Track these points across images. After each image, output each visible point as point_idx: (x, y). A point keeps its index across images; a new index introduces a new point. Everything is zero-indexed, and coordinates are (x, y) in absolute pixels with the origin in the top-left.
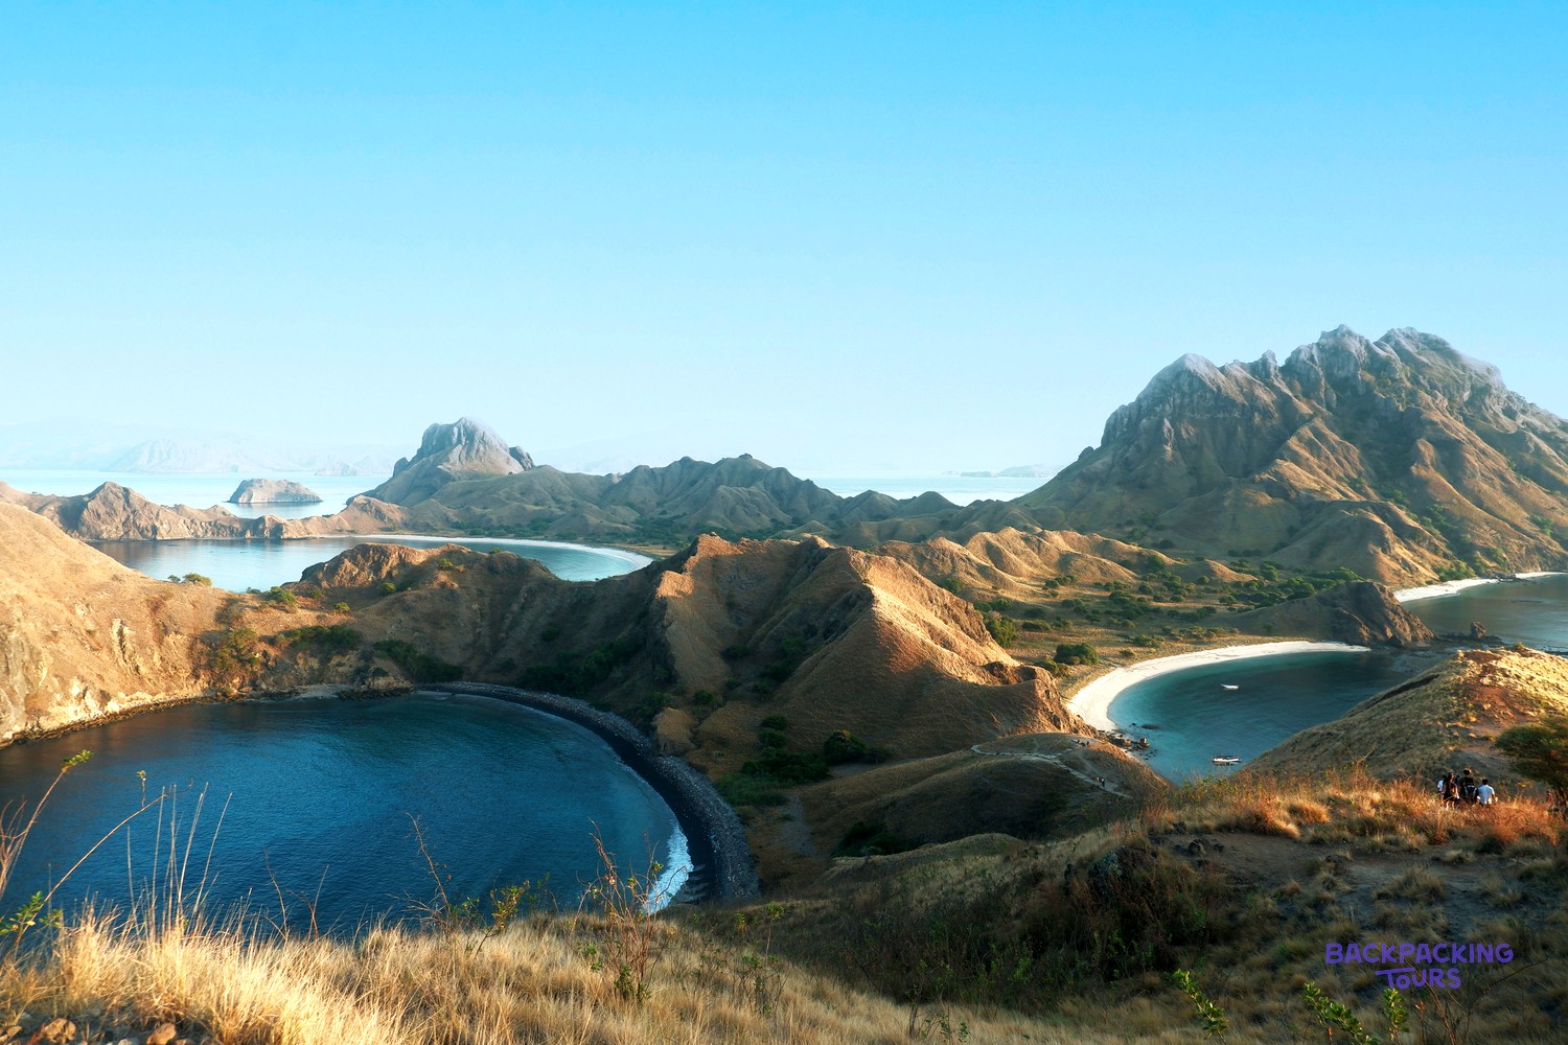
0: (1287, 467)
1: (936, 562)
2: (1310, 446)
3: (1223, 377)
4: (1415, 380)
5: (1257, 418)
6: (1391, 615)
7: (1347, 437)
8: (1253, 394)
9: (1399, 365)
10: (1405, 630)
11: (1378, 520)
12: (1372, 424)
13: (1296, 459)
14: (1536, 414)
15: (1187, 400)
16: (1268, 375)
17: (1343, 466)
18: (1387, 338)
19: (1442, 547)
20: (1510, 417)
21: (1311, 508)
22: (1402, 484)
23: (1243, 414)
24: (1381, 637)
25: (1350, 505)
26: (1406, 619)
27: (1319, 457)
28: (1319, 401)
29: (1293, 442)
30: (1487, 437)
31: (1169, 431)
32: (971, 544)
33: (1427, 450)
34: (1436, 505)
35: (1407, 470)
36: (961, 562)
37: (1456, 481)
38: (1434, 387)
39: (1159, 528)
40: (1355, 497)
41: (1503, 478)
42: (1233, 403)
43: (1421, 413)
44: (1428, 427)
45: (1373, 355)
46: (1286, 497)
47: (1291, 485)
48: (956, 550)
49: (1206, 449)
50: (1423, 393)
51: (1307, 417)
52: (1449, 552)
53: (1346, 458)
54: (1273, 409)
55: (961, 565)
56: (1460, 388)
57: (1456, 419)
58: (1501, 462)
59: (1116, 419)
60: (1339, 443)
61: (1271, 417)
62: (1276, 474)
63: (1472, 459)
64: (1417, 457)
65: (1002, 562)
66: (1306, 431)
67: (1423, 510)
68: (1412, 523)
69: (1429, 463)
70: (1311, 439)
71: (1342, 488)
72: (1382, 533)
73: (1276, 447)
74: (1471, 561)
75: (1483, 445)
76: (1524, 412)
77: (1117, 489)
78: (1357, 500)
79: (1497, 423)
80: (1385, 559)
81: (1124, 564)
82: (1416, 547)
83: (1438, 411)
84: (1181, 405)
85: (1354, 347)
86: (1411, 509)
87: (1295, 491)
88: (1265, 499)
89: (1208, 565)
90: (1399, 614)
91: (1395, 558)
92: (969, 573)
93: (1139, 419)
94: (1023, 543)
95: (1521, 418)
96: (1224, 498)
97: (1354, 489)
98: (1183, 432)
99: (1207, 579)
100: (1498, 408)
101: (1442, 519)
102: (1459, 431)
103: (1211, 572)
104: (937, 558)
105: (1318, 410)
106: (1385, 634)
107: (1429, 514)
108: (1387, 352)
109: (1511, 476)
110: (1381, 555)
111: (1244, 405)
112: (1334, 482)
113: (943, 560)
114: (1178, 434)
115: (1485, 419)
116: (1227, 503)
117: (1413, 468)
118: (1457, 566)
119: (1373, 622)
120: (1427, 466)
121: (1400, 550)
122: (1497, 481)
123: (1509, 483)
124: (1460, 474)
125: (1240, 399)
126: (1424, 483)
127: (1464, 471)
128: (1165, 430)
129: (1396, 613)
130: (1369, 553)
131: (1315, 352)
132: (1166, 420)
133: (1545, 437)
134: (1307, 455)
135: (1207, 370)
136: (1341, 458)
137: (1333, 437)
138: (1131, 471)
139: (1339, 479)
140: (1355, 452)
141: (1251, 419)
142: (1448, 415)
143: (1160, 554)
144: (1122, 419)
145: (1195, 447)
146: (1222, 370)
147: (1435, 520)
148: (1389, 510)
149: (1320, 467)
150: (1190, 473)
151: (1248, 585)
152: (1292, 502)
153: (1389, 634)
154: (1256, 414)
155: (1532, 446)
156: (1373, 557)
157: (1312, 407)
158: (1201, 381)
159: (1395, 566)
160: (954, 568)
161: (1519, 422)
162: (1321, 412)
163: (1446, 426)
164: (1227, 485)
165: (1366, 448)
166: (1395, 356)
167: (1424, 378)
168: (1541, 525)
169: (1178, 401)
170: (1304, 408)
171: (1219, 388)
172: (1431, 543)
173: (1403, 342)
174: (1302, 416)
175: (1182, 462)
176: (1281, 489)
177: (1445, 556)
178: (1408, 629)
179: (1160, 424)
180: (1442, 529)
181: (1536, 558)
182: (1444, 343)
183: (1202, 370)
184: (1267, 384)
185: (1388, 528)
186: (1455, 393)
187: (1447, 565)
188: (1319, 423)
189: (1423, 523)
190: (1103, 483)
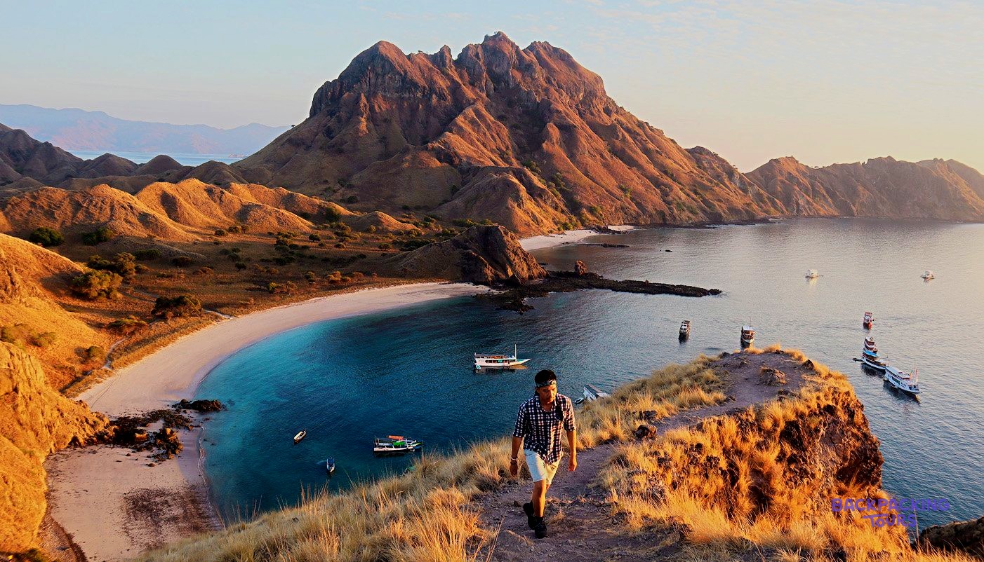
0: (452, 138)
1: (92, 209)
2: (473, 122)
3: (409, 63)
4: (548, 81)
5: (434, 99)
6: (512, 256)
7: (500, 118)
8: (432, 79)
9: (538, 68)
10: (523, 269)
11: (515, 181)
12: (518, 110)
13: (460, 131)
14: (624, 114)
15: (380, 81)
16: (444, 65)
17: (495, 141)
18: (532, 47)
19: (561, 205)
20: (608, 114)
21: (469, 171)
22: (536, 156)
23: (424, 95)
24: (503, 276)
25: (497, 169)
26: (525, 260)
27: (478, 132)
28: (481, 90)
29: (460, 120)
30: (593, 126)
31: (365, 105)
32: (144, 193)
33: (554, 132)
34: (558, 173)
35: (540, 147)
36: (123, 211)
37: (572, 156)
38: (560, 87)
39: (351, 187)
40: (502, 164)
41: (602, 156)
42: (415, 85)
43: (550, 104)
44: (555, 114)
45: (521, 58)
46: (451, 163)
47: (455, 153)
48: (118, 198)
49: (394, 123)
50: (552, 89)
51: (472, 101)
52: (565, 209)
53: (498, 135)
54: (446, 92)
55: (121, 213)
56: (578, 90)
57: (574, 111)
58: (601, 145)
59: (321, 95)
60: (494, 123)
61: (445, 99)
62: (445, 143)
63: (583, 140)
64: (547, 137)
65: (176, 211)
66: (469, 111)
67: (551, 176)
68: (540, 185)
69: (555, 141)
70: (473, 118)
71: (494, 158)
72: (518, 191)
73: (447, 122)
74: (579, 216)
75: (591, 132)
76: (617, 113)
77: (319, 153)
78: (503, 166)
79: (600, 117)
80: (519, 212)
81: (304, 216)
82: (542, 204)
83: (562, 104)
84: (376, 85)
85: (508, 50)
86: (542, 176)
87: (458, 157)
88: (435, 163)
89: (376, 216)
90: (518, 255)
91: (526, 212)
92: (127, 221)
93: (341, 94)
94: (205, 194)
95: (614, 116)
96: (403, 161)
97: (503, 158)
98: (376, 107)
99: (374, 228)
100: (601, 107)
101: (562, 183)
102: (575, 119)
103: (378, 222)
104: (95, 206)
105: (480, 96)
106: (506, 274)
107: (553, 180)
108: (531, 57)
109: (607, 155)
110: (517, 209)
111: (424, 88)
112: (490, 154)
113: (101, 208)
114: (372, 109)
115: (592, 114)
116: (405, 165)
117: (544, 145)
118: (570, 220)
119: (497, 262)
120: (553, 143)
121: (530, 205)
122: (598, 157)
123: (606, 159)
124: (575, 151)
125: (422, 83)
126: (550, 156)
127: (577, 149)
128: (362, 105)
129: (516, 254)
130: (508, 208)
131: (480, 51)
132: (362, 94)
133: (628, 130)
134: (471, 131)
135: (396, 56)
136: (494, 135)
137: (490, 118)
138: (333, 138)
139: (492, 151)
140: (505, 131)
141: (430, 99)
142: (568, 107)
143: (338, 207)
144: (327, 93)
145: (385, 120)
146: (409, 57)
147: (558, 185)
148: (525, 175)
149: (478, 140)
150: (381, 142)
151: (409, 233)
152: (456, 167)
153: (510, 273)
154: (434, 96)
155: (620, 135)
156: (509, 211)
157: (476, 93)
158: (392, 66)
159: (526, 218)
160: (112, 215)
161: (613, 118)
162: (482, 98)
163: (567, 115)
164: (406, 151)
165: (513, 128)
166: (535, 60)
167: (554, 80)
168: (623, 190)
169: (373, 81)
170: (469, 93)
171: (405, 72)
172: (553, 201)
173: (542, 52)
174: (468, 101)
175: (374, 132)
176: (447, 156)
177: (563, 211)
178: (526, 269)
179: (357, 100)
180: (561, 191)
181: (621, 214)
182: (569, 56)
183: (392, 55)
184: (443, 72)
185: (522, 187)
186: (574, 94)
187: (563, 218)
188: (480, 106)
189: (549, 187)
190: (308, 148)
